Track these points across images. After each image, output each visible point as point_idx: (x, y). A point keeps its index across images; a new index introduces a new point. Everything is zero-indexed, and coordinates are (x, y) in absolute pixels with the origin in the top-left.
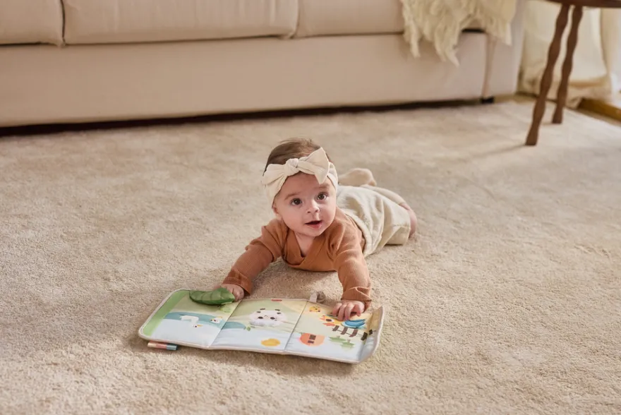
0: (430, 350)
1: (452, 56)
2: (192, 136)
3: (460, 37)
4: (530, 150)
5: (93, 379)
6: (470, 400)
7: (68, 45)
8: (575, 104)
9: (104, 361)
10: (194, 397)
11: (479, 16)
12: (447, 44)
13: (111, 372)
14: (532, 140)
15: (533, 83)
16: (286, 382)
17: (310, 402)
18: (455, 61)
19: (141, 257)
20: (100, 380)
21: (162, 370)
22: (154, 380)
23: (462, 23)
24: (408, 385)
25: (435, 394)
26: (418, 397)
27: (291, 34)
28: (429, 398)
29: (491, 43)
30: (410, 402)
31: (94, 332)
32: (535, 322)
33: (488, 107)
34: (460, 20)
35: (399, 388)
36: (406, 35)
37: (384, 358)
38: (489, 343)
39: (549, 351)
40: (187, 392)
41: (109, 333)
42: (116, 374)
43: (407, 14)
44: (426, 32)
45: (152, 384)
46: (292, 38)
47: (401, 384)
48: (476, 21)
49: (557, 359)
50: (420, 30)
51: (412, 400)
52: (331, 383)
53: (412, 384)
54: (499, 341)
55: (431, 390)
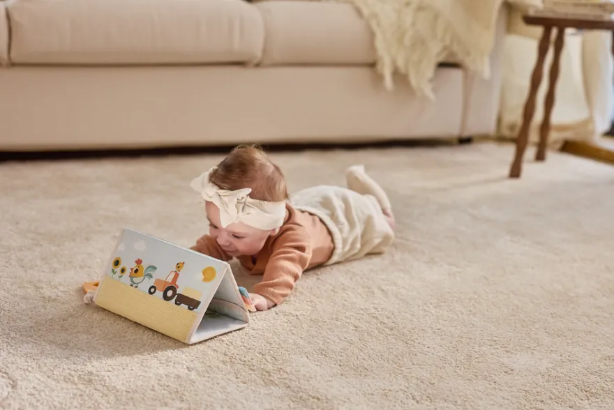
0: (416, 355)
1: (428, 90)
2: (147, 168)
3: (436, 71)
4: (514, 182)
5: (11, 382)
6: (466, 403)
7: (13, 65)
8: (558, 146)
9: (26, 364)
10: (132, 398)
11: (455, 48)
12: (422, 77)
13: (33, 374)
14: (515, 172)
15: (512, 127)
16: (246, 385)
17: (273, 405)
18: (431, 96)
19: (81, 267)
20: (19, 383)
21: (94, 372)
22: (85, 383)
23: (438, 55)
24: (392, 388)
25: (425, 398)
26: (404, 401)
27: (256, 61)
28: (418, 402)
29: (469, 79)
30: (395, 406)
31: (18, 336)
32: (537, 329)
33: (467, 147)
34: (435, 53)
35: (381, 391)
36: (379, 67)
37: (362, 363)
38: (484, 348)
39: (554, 355)
40: (125, 393)
41: (35, 337)
42: (39, 377)
43: (380, 44)
44: (401, 63)
45: (81, 386)
46: (258, 65)
47: (383, 388)
48: (452, 54)
49: (565, 364)
50: (394, 62)
51: (396, 404)
52: (299, 385)
53: (395, 387)
54: (496, 347)
55: (420, 394)
